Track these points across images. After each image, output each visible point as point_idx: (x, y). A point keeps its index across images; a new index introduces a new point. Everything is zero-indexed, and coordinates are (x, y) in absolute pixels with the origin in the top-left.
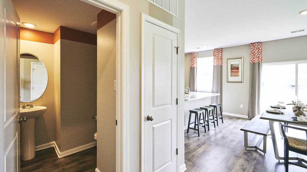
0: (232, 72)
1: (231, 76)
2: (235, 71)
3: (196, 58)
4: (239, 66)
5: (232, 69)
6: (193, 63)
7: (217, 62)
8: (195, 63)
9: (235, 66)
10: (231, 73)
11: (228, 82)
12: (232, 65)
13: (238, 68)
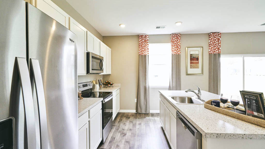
0: (191, 63)
1: (191, 68)
2: (195, 61)
3: (148, 42)
4: (199, 56)
5: (191, 59)
6: (143, 50)
7: (175, 50)
8: (147, 50)
9: (194, 56)
10: (191, 65)
11: (187, 75)
12: (191, 55)
13: (197, 59)
